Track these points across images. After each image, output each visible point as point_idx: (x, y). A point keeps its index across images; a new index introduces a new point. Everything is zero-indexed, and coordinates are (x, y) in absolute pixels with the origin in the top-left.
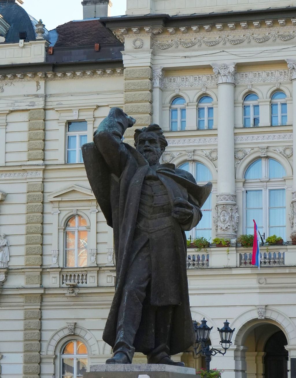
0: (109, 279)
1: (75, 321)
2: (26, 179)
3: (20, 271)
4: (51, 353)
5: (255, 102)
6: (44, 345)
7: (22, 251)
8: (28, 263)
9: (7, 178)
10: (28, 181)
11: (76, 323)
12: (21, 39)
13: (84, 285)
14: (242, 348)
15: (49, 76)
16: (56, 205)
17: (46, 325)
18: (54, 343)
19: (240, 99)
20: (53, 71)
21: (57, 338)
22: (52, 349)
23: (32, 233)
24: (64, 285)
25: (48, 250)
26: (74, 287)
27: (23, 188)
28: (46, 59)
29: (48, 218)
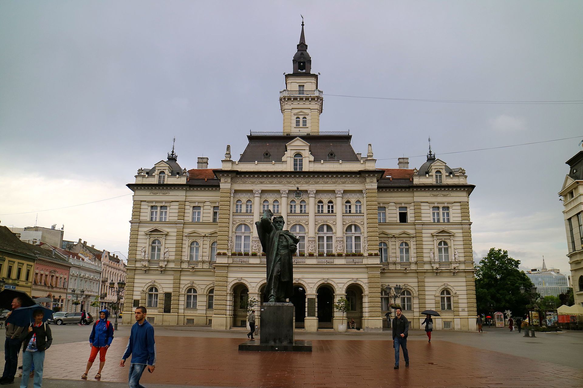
0: (207, 266)
1: (193, 281)
2: (176, 227)
3: (173, 261)
4: (183, 293)
5: (267, 204)
6: (181, 289)
7: (174, 254)
8: (176, 258)
9: (169, 226)
10: (177, 227)
11: (193, 282)
12: (177, 174)
13: (197, 267)
14: (260, 293)
15: (188, 189)
16: (188, 237)
17: (182, 282)
18: (184, 289)
19: (262, 203)
20: (190, 187)
21: (186, 287)
22: (184, 291)
23: (178, 247)
24: (190, 267)
25: (183, 254)
26: (193, 268)
27: (175, 230)
28: (187, 183)
29: (184, 242)
